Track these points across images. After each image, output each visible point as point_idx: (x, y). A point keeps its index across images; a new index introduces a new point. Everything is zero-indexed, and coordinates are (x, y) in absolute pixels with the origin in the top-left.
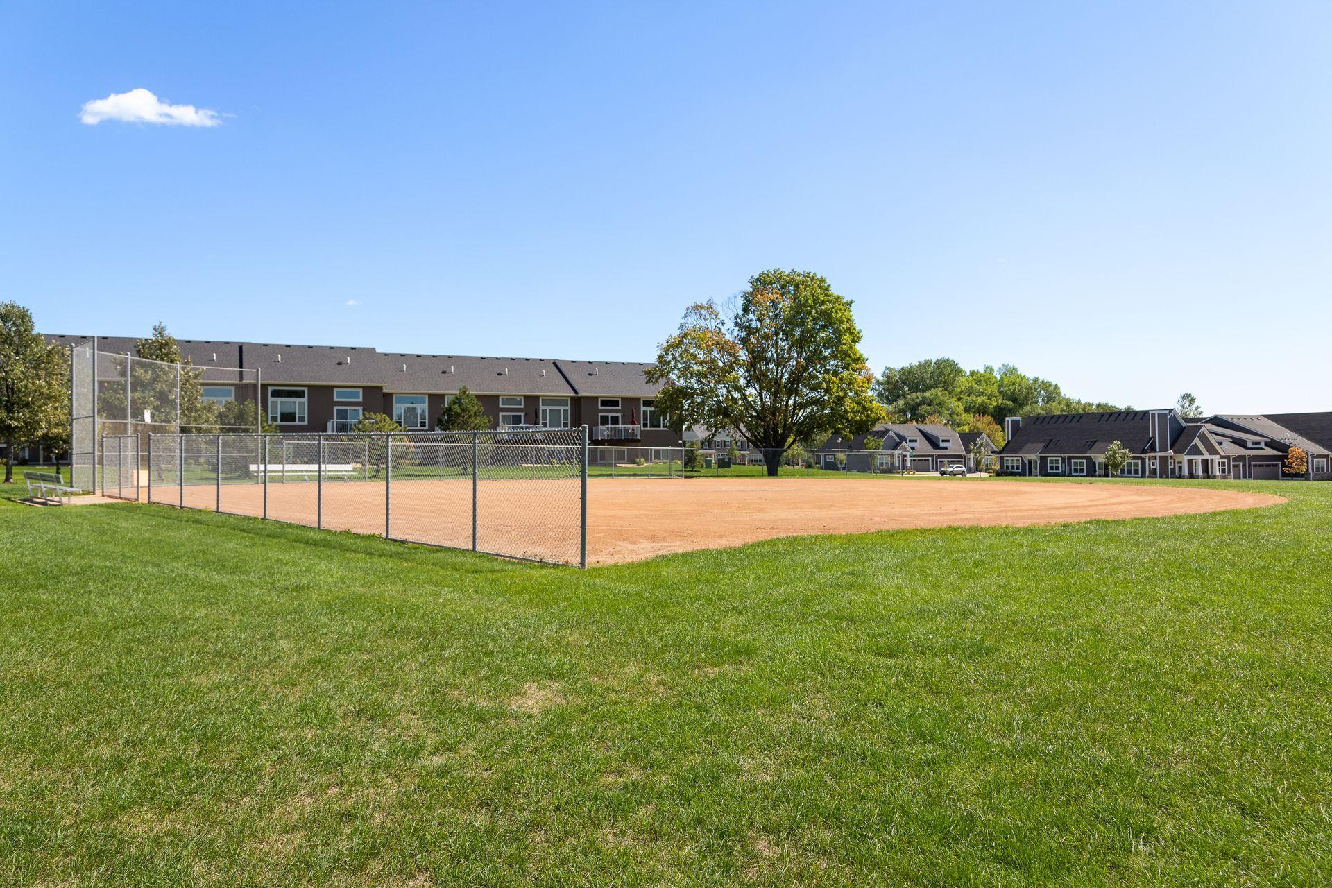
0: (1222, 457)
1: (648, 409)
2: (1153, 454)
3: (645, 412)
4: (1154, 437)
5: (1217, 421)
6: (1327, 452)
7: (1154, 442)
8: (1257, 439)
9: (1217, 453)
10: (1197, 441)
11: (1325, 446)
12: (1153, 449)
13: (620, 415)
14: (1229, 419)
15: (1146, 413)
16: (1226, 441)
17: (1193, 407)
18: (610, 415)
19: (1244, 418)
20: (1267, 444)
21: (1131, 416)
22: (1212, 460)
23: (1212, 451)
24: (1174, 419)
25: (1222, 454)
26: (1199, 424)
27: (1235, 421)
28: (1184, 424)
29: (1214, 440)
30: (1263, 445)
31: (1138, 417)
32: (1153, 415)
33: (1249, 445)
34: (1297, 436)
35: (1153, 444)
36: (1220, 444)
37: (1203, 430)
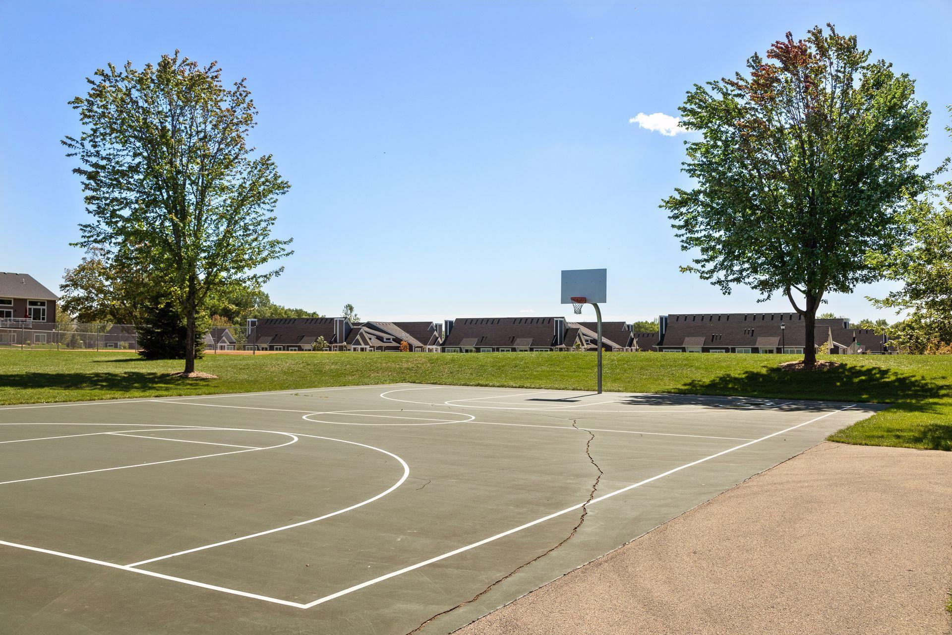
0: (371, 347)
1: (33, 307)
2: (336, 344)
3: (30, 309)
4: (336, 334)
5: (369, 325)
6: (422, 345)
7: (336, 337)
8: (389, 336)
9: (368, 344)
10: (358, 337)
11: (421, 341)
12: (335, 341)
13: (12, 310)
14: (375, 324)
15: (332, 319)
16: (373, 337)
17: (353, 314)
18: (5, 310)
19: (383, 323)
20: (394, 340)
21: (323, 321)
22: (366, 348)
23: (366, 343)
24: (347, 323)
25: (371, 345)
26: (359, 327)
27: (378, 326)
28: (352, 327)
29: (367, 336)
30: (391, 340)
31: (328, 322)
32: (336, 321)
33: (385, 340)
34: (408, 335)
35: (336, 339)
36: (370, 339)
37: (361, 330)
